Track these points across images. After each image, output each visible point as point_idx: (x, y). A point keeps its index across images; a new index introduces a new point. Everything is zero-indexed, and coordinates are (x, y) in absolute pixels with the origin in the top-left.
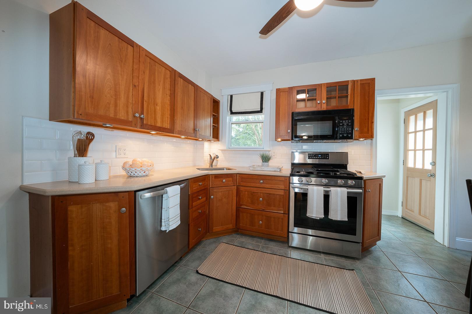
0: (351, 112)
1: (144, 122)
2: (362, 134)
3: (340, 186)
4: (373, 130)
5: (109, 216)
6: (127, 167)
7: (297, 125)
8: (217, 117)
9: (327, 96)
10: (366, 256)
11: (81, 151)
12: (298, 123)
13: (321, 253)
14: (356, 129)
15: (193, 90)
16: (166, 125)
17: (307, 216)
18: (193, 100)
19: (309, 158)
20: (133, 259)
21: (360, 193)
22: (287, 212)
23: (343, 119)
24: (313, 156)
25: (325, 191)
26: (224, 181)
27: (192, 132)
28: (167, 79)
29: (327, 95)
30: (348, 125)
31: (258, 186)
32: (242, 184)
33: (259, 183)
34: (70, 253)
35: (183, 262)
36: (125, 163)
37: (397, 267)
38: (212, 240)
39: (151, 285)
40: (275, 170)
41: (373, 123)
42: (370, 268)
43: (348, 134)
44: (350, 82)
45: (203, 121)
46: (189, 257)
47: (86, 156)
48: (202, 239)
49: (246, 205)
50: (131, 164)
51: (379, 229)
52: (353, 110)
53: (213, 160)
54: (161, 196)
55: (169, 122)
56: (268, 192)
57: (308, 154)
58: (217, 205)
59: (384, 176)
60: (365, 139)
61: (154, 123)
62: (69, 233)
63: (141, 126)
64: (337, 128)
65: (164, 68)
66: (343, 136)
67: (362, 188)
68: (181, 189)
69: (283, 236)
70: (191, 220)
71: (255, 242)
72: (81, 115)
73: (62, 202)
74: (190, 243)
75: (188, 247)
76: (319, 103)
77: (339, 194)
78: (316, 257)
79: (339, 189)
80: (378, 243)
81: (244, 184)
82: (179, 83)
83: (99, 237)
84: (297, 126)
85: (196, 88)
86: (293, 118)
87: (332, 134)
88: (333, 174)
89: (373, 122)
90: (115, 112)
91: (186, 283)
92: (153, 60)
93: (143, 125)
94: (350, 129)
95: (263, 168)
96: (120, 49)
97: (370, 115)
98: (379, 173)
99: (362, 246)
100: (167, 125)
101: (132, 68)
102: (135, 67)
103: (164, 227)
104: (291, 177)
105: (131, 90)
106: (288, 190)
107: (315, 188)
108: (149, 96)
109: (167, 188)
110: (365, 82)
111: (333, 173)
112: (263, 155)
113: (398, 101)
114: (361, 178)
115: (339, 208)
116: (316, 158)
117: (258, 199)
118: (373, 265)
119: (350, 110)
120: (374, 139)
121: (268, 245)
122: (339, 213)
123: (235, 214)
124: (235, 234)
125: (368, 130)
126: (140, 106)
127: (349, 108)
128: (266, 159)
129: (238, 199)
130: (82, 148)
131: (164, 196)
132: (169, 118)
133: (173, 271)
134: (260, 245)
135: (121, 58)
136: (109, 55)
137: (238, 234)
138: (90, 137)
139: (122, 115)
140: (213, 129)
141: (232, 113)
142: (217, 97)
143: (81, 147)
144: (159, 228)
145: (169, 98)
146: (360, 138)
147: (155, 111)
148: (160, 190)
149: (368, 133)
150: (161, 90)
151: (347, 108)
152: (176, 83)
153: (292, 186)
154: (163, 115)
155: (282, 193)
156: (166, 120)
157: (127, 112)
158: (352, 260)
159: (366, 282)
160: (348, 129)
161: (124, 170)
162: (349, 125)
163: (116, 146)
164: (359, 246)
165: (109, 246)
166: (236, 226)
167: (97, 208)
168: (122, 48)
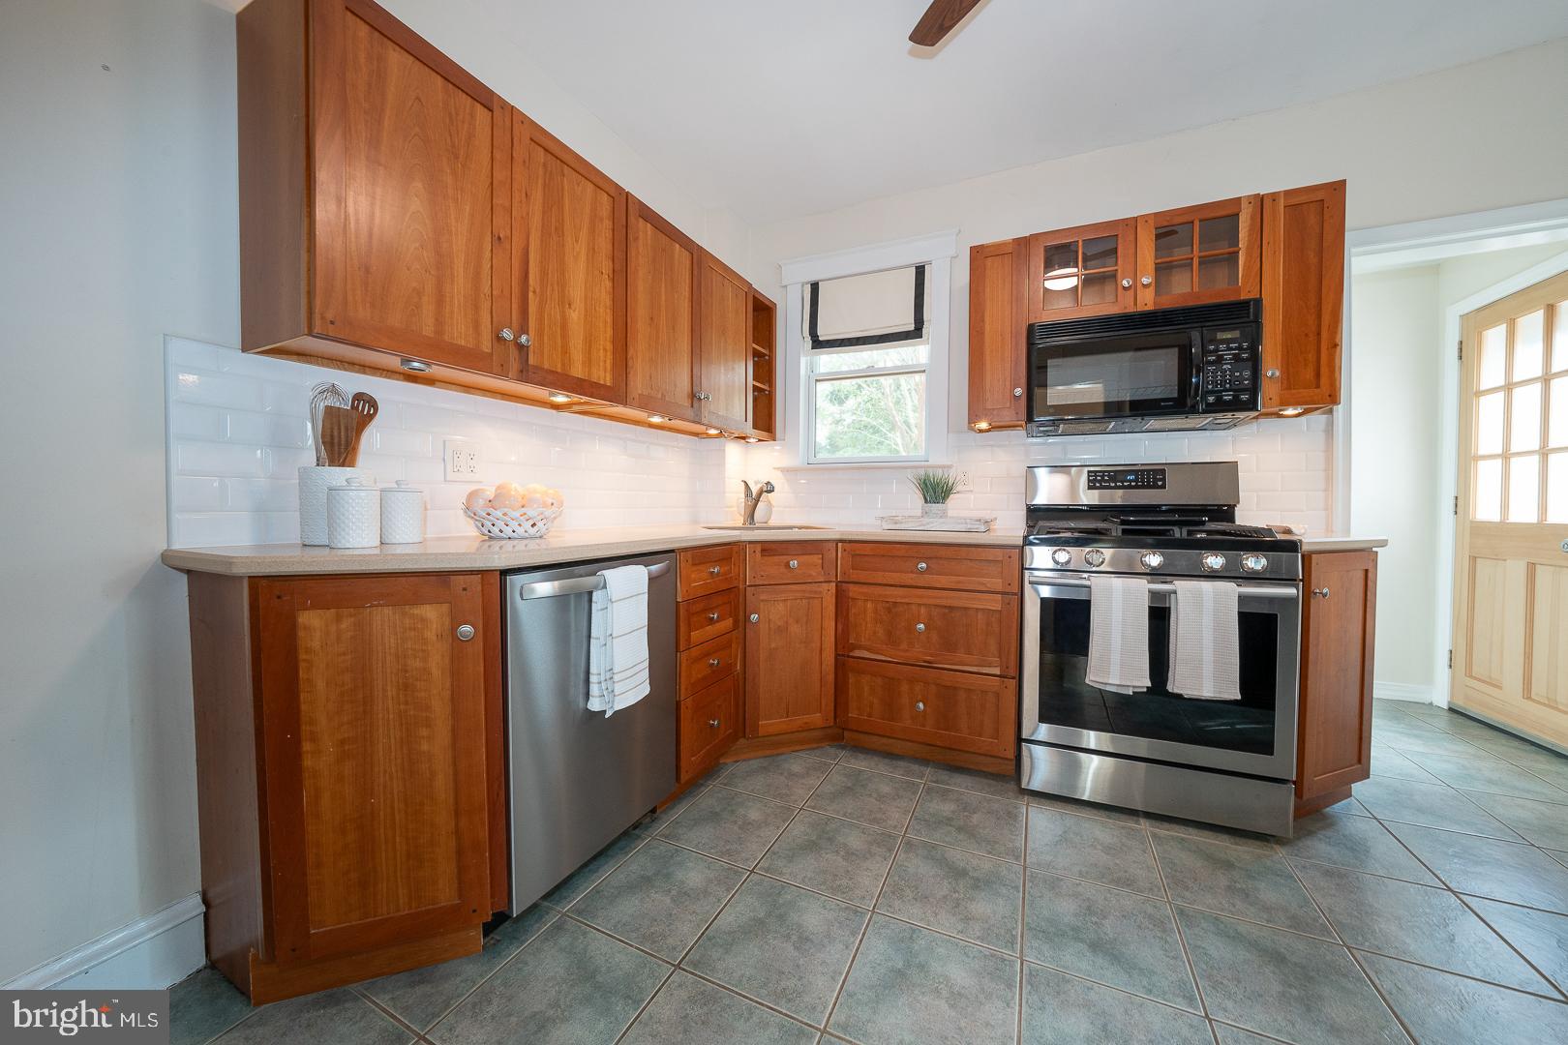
0: (1248, 313)
1: (531, 361)
2: (1293, 391)
3: (1213, 575)
4: (1337, 374)
5: (423, 651)
6: (479, 505)
7: (1046, 367)
8: (767, 358)
9: (1157, 261)
10: (1310, 833)
11: (336, 448)
12: (1050, 362)
13: (1138, 816)
14: (1269, 374)
15: (688, 263)
16: (602, 373)
17: (1087, 681)
18: (687, 295)
19: (1090, 488)
20: (498, 795)
21: (1292, 600)
22: (1013, 672)
23: (1218, 337)
24: (1106, 478)
25: (1154, 594)
26: (794, 563)
27: (687, 403)
28: (602, 220)
29: (1156, 258)
30: (1237, 358)
31: (910, 582)
32: (854, 575)
33: (912, 572)
34: (308, 762)
35: (662, 827)
36: (472, 496)
37: (1441, 876)
38: (755, 764)
39: (558, 888)
40: (969, 526)
41: (1339, 348)
42: (1328, 873)
43: (1238, 391)
44: (1244, 205)
45: (722, 368)
46: (680, 811)
47: (352, 465)
48: (722, 755)
49: (869, 650)
50: (491, 498)
51: (1361, 738)
52: (1258, 302)
53: (754, 500)
54: (586, 598)
55: (609, 367)
56: (943, 602)
57: (1089, 472)
58: (773, 645)
59: (1383, 544)
60: (1306, 412)
61: (563, 365)
62: (302, 696)
63: (522, 371)
64: (1198, 376)
65: (592, 185)
66: (1219, 400)
67: (1295, 580)
68: (652, 580)
69: (1002, 756)
70: (686, 689)
71: (901, 772)
72: (332, 323)
73: (279, 597)
74: (683, 764)
75: (678, 779)
76: (1127, 285)
77: (1208, 605)
78: (1123, 828)
79: (1207, 586)
80: (1357, 788)
81: (863, 576)
82: (641, 237)
83: (391, 716)
84: (1049, 370)
85: (699, 257)
86: (1030, 344)
87: (1176, 395)
88: (1185, 535)
89: (1335, 346)
90: (437, 320)
91: (669, 891)
92: (557, 157)
93: (528, 371)
94: (1247, 374)
95: (926, 520)
96: (450, 114)
97: (1326, 318)
98: (1359, 531)
99: (1299, 794)
100: (603, 375)
101: (490, 180)
102: (500, 175)
103: (598, 699)
104: (1027, 548)
105: (487, 254)
106: (1016, 594)
107: (1118, 583)
108: (544, 273)
109: (604, 572)
110: (1303, 199)
111: (1185, 531)
112: (927, 475)
113: (1435, 268)
114: (1292, 546)
115: (1208, 656)
116: (1117, 487)
117: (910, 629)
118: (1343, 865)
119: (1245, 304)
120: (1339, 410)
121: (948, 784)
122: (1208, 669)
123: (831, 678)
124: (831, 746)
125: (1318, 375)
126: (515, 306)
127: (1243, 297)
128: (935, 491)
129: (840, 627)
130: (340, 437)
131: (594, 594)
132: (609, 354)
133: (627, 853)
134: (918, 785)
135: (453, 146)
136: (415, 135)
137: (843, 748)
138: (364, 410)
139: (459, 332)
140: (755, 400)
141: (818, 344)
142: (768, 291)
143: (336, 434)
144: (581, 705)
145: (608, 284)
146: (1286, 403)
147: (564, 326)
148: (581, 576)
149: (1318, 386)
150: (583, 257)
151: (1232, 298)
152: (630, 237)
153: (1031, 579)
154: (589, 341)
155: (995, 603)
156: (602, 358)
157: (477, 325)
158: (1258, 843)
159: (1315, 920)
160: (1237, 374)
161: (469, 516)
162: (1243, 360)
163: (444, 442)
164: (1287, 797)
165: (425, 747)
166: (835, 720)
167: (383, 619)
168: (457, 114)
